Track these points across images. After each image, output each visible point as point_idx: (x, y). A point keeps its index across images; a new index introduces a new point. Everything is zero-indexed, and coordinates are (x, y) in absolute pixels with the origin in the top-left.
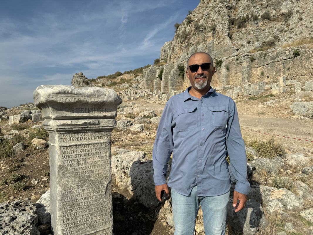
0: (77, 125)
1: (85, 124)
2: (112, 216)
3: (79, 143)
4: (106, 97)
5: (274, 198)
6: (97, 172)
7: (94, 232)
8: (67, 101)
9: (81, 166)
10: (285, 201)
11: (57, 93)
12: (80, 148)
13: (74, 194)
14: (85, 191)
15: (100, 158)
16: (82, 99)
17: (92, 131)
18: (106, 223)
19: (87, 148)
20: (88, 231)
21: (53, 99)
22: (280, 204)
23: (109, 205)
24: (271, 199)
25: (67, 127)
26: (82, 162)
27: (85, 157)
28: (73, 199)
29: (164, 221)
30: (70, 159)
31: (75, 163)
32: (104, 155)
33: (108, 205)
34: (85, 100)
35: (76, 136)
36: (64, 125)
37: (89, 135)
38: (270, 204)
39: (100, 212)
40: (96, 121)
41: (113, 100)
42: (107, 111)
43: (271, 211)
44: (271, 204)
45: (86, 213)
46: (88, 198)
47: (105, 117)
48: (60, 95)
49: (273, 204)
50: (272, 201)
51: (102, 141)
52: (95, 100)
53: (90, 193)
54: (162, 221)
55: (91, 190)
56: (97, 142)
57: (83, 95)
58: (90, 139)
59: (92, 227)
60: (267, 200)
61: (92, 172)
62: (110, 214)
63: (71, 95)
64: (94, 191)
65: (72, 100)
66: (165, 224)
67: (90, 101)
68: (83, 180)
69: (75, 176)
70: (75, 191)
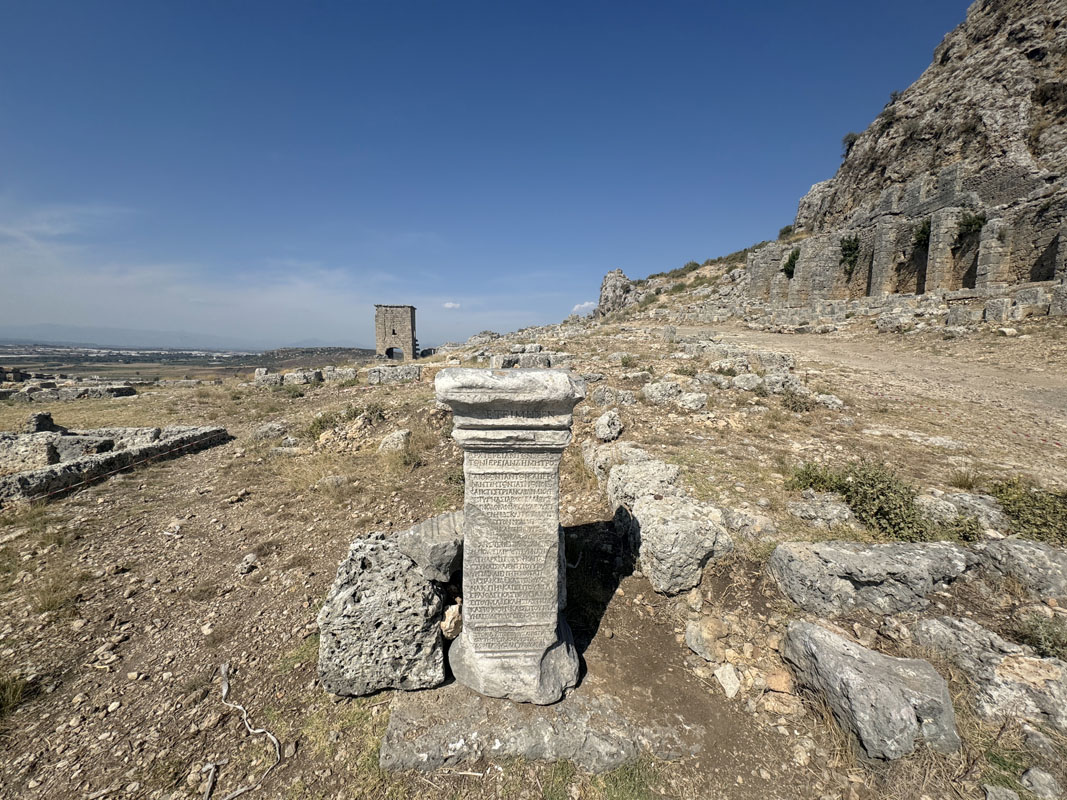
0: (495, 440)
1: (509, 438)
2: (557, 605)
3: (500, 471)
4: (547, 391)
5: (1010, 680)
6: (531, 525)
7: (520, 624)
8: (477, 400)
9: (502, 511)
10: (1053, 700)
11: (459, 388)
12: (502, 479)
13: (490, 556)
14: (509, 554)
15: (537, 500)
16: (503, 396)
17: (519, 450)
18: (543, 615)
19: (513, 480)
20: (510, 621)
21: (453, 398)
22: (1030, 702)
23: (551, 586)
24: (998, 680)
25: (478, 442)
26: (505, 503)
27: (510, 495)
28: (488, 563)
30: (485, 496)
31: (494, 503)
32: (545, 495)
33: (548, 585)
34: (507, 398)
35: (496, 458)
36: (473, 439)
37: (518, 457)
38: (989, 692)
39: (534, 595)
40: (529, 434)
41: (562, 397)
42: (550, 416)
43: (988, 710)
44: (995, 694)
45: (509, 590)
46: (513, 566)
47: (547, 428)
48: (464, 390)
49: (999, 696)
50: (998, 686)
51: (542, 470)
52: (526, 398)
53: (517, 557)
55: (518, 553)
56: (531, 471)
57: (502, 390)
58: (519, 464)
59: (519, 616)
60: (984, 676)
61: (522, 522)
62: (552, 601)
63: (483, 390)
64: (525, 557)
65: (486, 399)
66: (679, 638)
67: (517, 399)
68: (506, 534)
69: (493, 525)
70: (492, 551)
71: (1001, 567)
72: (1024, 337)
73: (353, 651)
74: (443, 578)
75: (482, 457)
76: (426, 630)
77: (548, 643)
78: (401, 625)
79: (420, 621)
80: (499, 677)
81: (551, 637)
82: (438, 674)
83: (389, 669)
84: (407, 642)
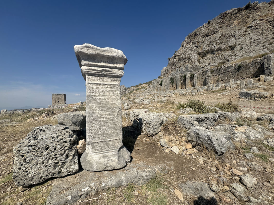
0: (98, 70)
1: (103, 70)
2: (122, 132)
3: (100, 83)
4: (116, 53)
5: (238, 132)
6: (112, 103)
7: (109, 140)
8: (91, 53)
9: (101, 97)
10: (248, 133)
11: (84, 47)
12: (101, 86)
13: (97, 114)
14: (104, 113)
15: (113, 94)
16: (100, 53)
17: (106, 76)
18: (117, 135)
19: (105, 86)
20: (106, 139)
21: (81, 51)
22: (244, 135)
23: (120, 124)
24: (236, 132)
25: (91, 71)
26: (102, 95)
27: (104, 92)
28: (96, 117)
29: (159, 143)
30: (94, 92)
31: (98, 95)
32: (116, 92)
33: (119, 124)
34: (102, 53)
35: (98, 78)
36: (89, 69)
37: (106, 79)
38: (235, 135)
39: (114, 128)
40: (110, 70)
41: (121, 56)
42: (117, 63)
43: (237, 140)
44: (237, 135)
45: (105, 127)
46: (106, 118)
47: (116, 68)
48: (86, 48)
49: (238, 135)
50: (237, 133)
51: (114, 83)
52: (109, 55)
53: (107, 114)
54: (157, 143)
55: (108, 113)
56: (111, 83)
57: (100, 50)
58: (106, 81)
59: (109, 137)
60: (233, 133)
61: (108, 102)
62: (120, 130)
63: (93, 49)
64: (110, 114)
65: (94, 53)
67: (106, 54)
68: (103, 106)
69: (97, 103)
70: (98, 113)
71: (224, 116)
72: (205, 94)
73: (33, 162)
74: (78, 128)
75: (93, 78)
76: (70, 148)
77: (120, 146)
78: (58, 147)
79: (68, 144)
80: (102, 160)
81: (120, 144)
82: (76, 167)
83: (52, 168)
84: (61, 155)
